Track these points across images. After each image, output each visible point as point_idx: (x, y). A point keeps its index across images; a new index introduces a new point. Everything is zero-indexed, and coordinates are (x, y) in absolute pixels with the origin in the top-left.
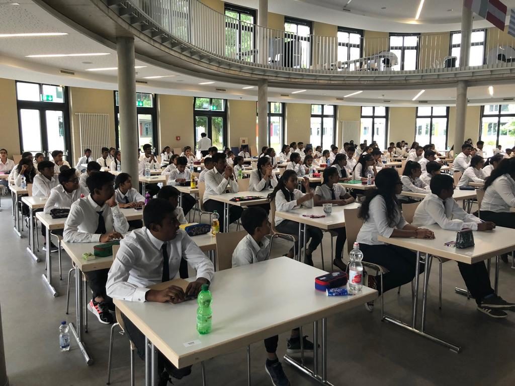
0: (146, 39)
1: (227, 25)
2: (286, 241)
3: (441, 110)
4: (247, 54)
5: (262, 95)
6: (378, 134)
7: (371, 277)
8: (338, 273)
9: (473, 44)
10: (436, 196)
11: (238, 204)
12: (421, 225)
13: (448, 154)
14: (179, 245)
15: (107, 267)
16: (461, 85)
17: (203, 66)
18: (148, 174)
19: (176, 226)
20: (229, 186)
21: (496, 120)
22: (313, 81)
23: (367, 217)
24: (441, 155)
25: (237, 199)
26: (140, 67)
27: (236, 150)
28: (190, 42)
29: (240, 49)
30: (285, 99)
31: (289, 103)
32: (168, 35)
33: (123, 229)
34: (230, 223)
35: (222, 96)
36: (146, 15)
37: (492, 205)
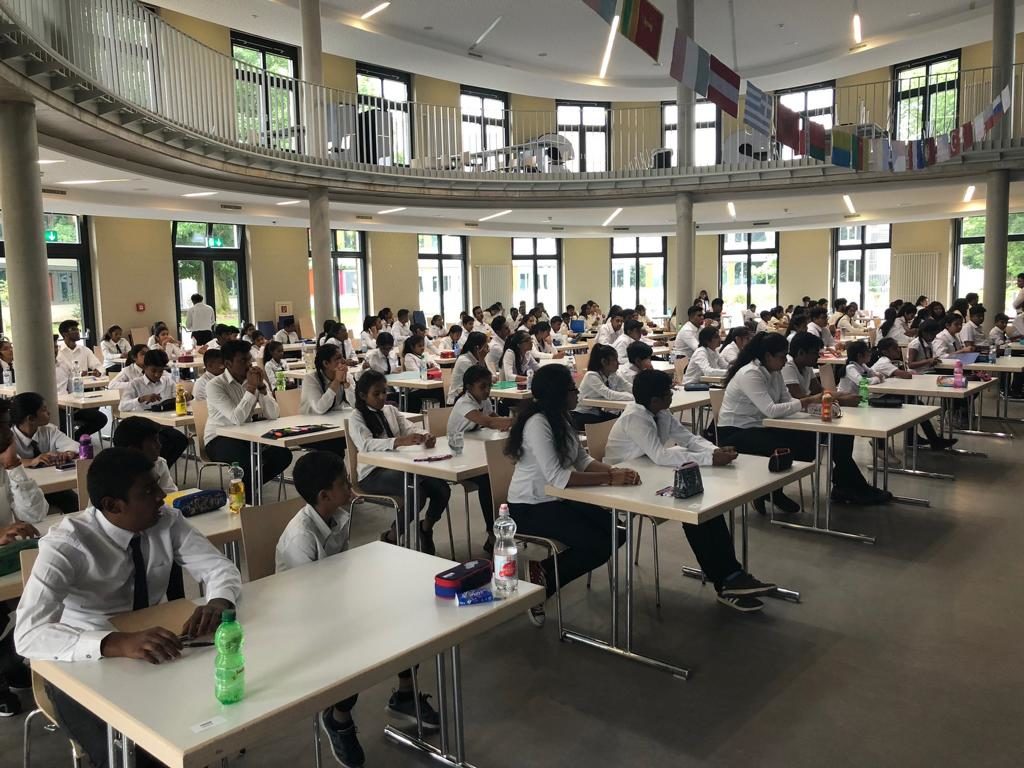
0: (63, 106)
1: (241, 75)
2: (380, 507)
3: (652, 243)
4: (283, 135)
5: (319, 218)
6: (545, 287)
7: (533, 564)
8: (476, 562)
9: (698, 126)
10: (642, 407)
11: (280, 443)
12: (619, 461)
13: (668, 322)
14: (166, 538)
15: (16, 596)
16: (682, 200)
17: (191, 161)
18: (77, 390)
19: (158, 499)
20: (258, 406)
21: (744, 258)
22: (417, 191)
23: (519, 453)
24: (655, 326)
25: (278, 434)
26: (49, 162)
27: (268, 328)
28: (160, 112)
29: (268, 123)
30: (366, 225)
31: (374, 233)
32: (112, 99)
33: (35, 513)
34: (265, 481)
35: (233, 219)
36: (60, 59)
37: (736, 415)
